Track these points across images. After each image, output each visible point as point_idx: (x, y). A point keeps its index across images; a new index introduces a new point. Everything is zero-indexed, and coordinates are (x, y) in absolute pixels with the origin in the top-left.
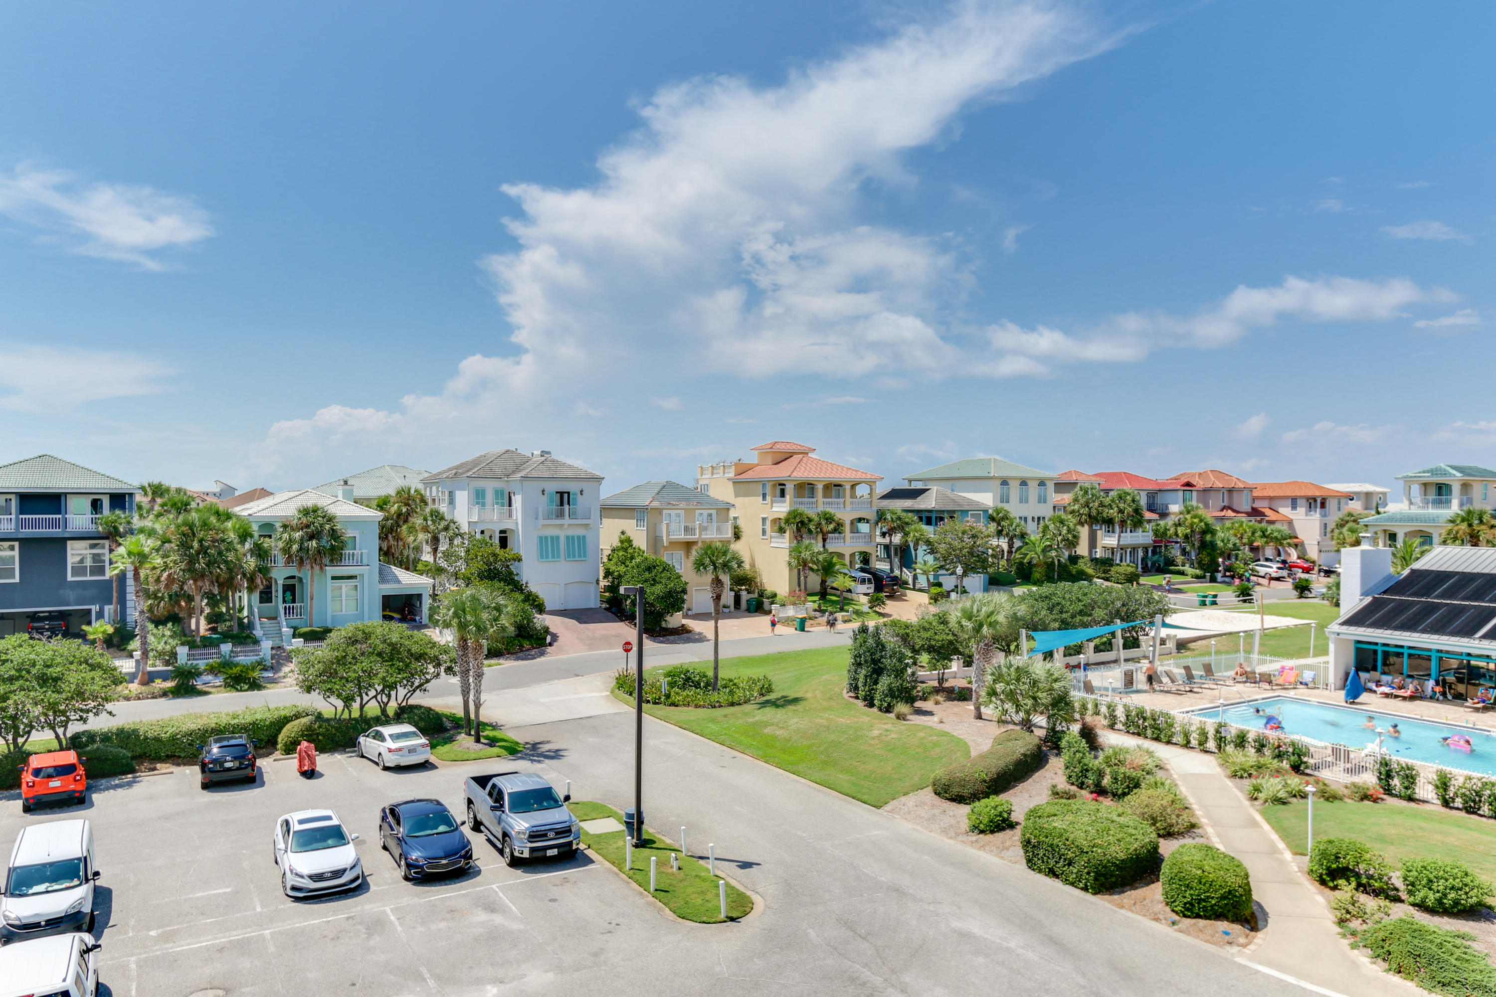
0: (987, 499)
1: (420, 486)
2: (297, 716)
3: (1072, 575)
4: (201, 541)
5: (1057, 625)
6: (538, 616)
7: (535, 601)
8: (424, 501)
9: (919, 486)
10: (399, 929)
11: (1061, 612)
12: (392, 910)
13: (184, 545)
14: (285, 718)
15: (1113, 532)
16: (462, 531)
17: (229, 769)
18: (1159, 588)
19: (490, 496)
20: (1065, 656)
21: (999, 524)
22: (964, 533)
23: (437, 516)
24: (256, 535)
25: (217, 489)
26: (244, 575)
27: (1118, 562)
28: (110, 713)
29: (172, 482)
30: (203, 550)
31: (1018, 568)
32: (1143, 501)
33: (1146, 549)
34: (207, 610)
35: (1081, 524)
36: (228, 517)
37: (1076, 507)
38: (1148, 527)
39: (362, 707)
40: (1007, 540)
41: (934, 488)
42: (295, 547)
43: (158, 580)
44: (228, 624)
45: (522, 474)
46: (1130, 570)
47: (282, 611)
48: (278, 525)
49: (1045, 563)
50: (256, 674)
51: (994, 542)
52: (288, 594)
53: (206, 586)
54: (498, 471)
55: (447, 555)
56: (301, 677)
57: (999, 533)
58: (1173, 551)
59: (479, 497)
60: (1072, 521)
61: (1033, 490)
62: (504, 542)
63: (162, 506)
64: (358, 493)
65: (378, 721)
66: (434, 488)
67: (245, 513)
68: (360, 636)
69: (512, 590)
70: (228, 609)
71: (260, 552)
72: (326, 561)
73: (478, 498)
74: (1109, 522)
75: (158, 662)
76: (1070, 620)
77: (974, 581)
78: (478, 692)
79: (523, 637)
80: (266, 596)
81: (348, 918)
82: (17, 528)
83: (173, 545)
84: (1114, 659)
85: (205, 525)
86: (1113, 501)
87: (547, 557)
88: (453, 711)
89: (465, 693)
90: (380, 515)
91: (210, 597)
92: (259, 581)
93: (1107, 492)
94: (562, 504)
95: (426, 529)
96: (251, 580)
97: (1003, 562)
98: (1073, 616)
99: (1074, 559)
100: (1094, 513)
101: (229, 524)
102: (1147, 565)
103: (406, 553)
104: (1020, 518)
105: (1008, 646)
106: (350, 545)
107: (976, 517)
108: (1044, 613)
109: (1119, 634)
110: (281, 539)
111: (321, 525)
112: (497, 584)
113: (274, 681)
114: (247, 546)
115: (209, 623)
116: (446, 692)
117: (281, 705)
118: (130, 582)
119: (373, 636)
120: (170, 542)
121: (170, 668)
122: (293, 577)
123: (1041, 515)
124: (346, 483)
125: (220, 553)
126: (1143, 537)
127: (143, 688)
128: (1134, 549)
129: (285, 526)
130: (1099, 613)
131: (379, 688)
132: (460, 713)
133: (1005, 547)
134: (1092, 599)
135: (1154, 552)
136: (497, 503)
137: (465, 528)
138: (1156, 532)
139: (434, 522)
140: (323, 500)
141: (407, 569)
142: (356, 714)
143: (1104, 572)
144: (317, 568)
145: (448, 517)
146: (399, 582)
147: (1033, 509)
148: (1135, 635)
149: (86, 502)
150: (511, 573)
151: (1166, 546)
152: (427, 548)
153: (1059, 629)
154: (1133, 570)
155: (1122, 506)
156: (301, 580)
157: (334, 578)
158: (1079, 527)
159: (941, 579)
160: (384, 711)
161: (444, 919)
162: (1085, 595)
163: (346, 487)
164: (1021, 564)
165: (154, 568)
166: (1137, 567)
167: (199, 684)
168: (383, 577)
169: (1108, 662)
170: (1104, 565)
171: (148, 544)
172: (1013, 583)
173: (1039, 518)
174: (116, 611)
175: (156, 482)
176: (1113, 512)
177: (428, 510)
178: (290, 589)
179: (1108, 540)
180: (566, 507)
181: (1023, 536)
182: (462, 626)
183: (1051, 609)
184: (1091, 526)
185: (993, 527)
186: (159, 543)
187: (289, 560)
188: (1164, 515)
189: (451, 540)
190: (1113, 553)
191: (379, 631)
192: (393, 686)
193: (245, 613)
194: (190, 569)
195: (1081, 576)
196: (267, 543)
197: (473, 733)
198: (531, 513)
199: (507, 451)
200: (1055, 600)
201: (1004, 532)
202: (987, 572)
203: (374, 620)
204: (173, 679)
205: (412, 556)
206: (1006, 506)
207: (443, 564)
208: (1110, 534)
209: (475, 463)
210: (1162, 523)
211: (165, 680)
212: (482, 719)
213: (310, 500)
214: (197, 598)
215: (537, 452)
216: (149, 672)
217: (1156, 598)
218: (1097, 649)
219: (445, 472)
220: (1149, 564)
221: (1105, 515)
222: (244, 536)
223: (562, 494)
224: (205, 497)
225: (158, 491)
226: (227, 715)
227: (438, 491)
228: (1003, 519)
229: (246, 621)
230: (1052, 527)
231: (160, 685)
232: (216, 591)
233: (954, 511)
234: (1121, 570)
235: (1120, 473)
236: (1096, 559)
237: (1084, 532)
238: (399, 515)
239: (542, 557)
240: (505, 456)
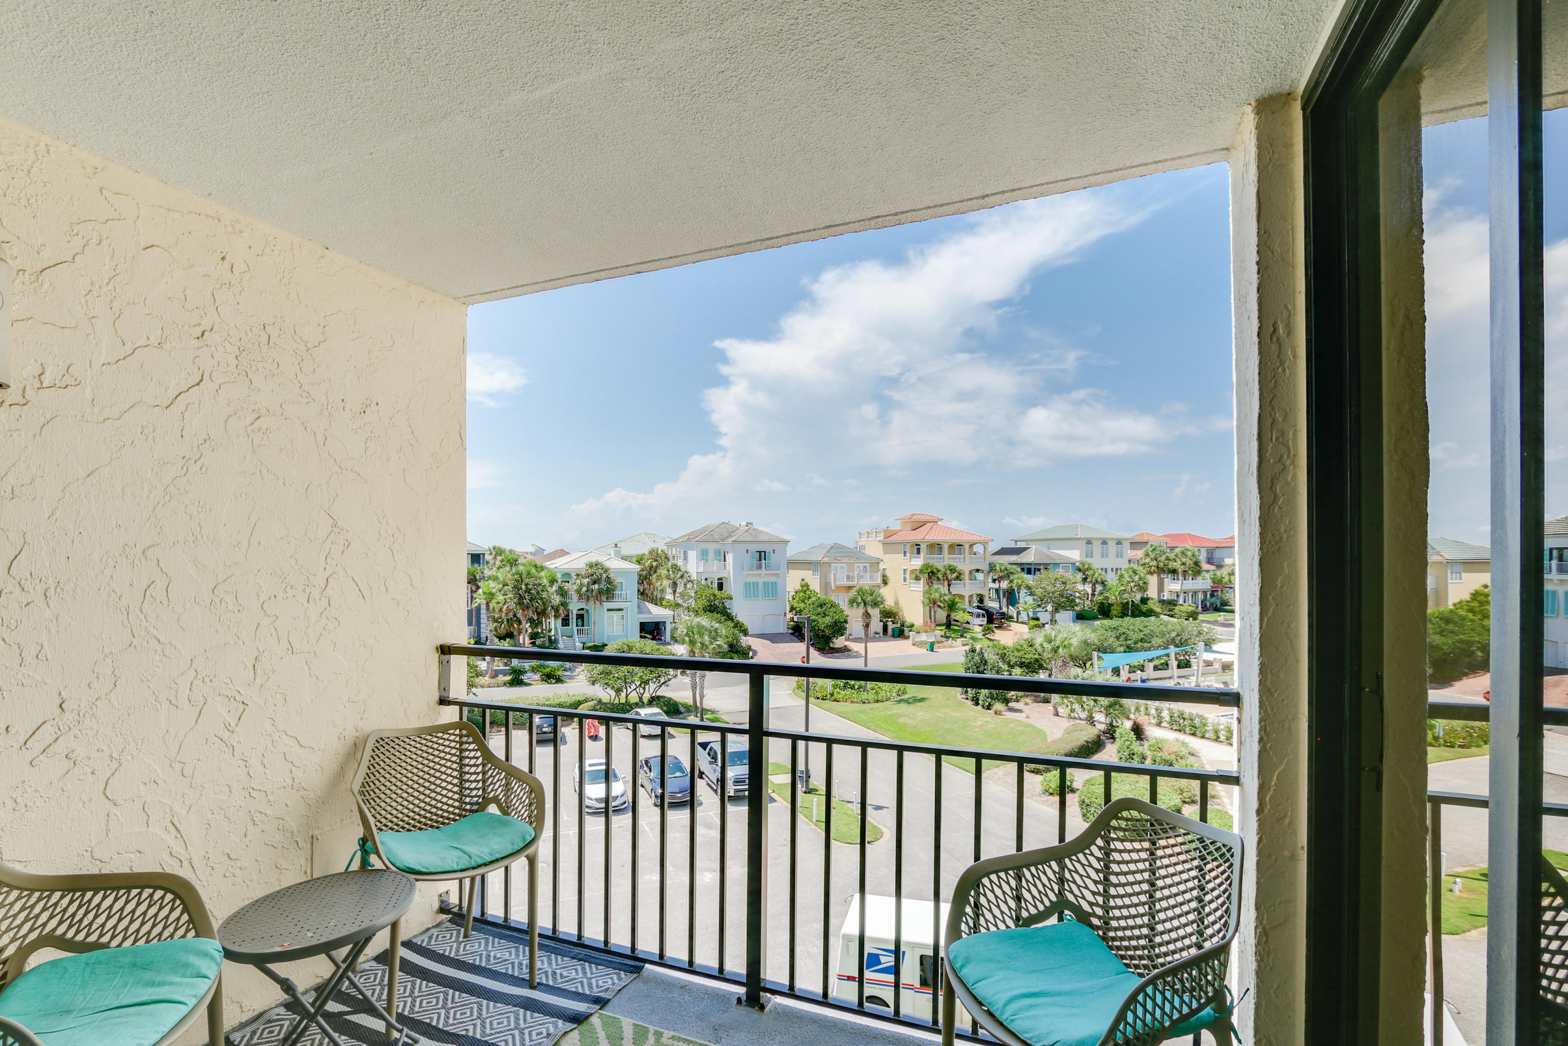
0: (1075, 555)
1: (665, 548)
2: (586, 701)
3: (1143, 613)
4: (526, 585)
5: (1122, 649)
6: (744, 638)
7: (741, 627)
8: (667, 558)
9: (1023, 545)
10: (651, 835)
11: (1126, 640)
12: (646, 824)
13: (516, 588)
14: (579, 701)
15: (1178, 580)
16: (692, 579)
17: (545, 733)
18: (1215, 623)
19: (711, 555)
20: (1130, 672)
21: (1084, 574)
22: (1056, 579)
23: (676, 568)
24: (560, 580)
25: (534, 551)
26: (552, 607)
27: (1181, 603)
28: (475, 694)
29: (506, 545)
30: (528, 591)
31: (1099, 607)
32: (1202, 557)
33: (1205, 593)
34: (530, 630)
35: (1151, 573)
36: (542, 568)
37: (1147, 561)
38: (1207, 576)
39: (627, 696)
40: (1091, 585)
41: (1034, 547)
42: (584, 589)
43: (501, 610)
44: (542, 639)
45: (733, 539)
46: (1191, 609)
47: (576, 632)
48: (573, 574)
49: (1122, 603)
50: (560, 673)
51: (1080, 587)
52: (580, 620)
53: (530, 614)
54: (717, 537)
55: (682, 595)
56: (589, 675)
57: (1085, 580)
58: (1227, 595)
59: (704, 555)
60: (1142, 571)
61: (1112, 547)
62: (720, 586)
63: (501, 561)
64: (625, 552)
65: (637, 705)
66: (674, 549)
67: (553, 566)
68: (626, 648)
69: (726, 620)
70: (542, 630)
71: (562, 592)
72: (604, 598)
73: (703, 556)
74: (1174, 572)
75: (500, 664)
76: (1133, 646)
77: (1065, 616)
78: (702, 688)
79: (733, 652)
80: (566, 622)
81: (620, 827)
83: (510, 587)
84: (1169, 676)
85: (529, 574)
86: (1176, 556)
87: (750, 597)
88: (686, 701)
89: (694, 688)
90: (638, 567)
91: (531, 620)
92: (561, 611)
93: (1172, 549)
94: (760, 560)
95: (668, 577)
96: (557, 611)
97: (1088, 603)
98: (1136, 643)
99: (1144, 601)
100: (1161, 565)
101: (543, 574)
102: (1206, 605)
103: (655, 593)
104: (1102, 569)
105: (1085, 664)
106: (619, 588)
107: (1066, 568)
108: (1112, 640)
109: (1173, 656)
110: (575, 583)
111: (601, 574)
112: (716, 615)
113: (571, 678)
114: (554, 588)
115: (531, 639)
116: (681, 688)
117: (576, 693)
118: (483, 611)
119: (634, 649)
120: (507, 585)
121: (508, 668)
122: (582, 609)
123: (1119, 567)
124: (616, 545)
125: (538, 593)
126: (1203, 583)
127: (492, 680)
128: (1195, 593)
129: (578, 575)
130: (1156, 641)
131: (638, 684)
132: (691, 702)
133: (1090, 591)
134: (1152, 631)
135: (1212, 596)
136: (716, 559)
137: (694, 577)
138: (1213, 580)
139: (674, 572)
140: (602, 559)
141: (656, 604)
142: (623, 701)
143: (1169, 611)
144: (598, 603)
145: (683, 569)
146: (651, 613)
147: (1111, 562)
148: (1188, 658)
150: (725, 608)
151: (1222, 591)
152: (669, 590)
153: (1125, 652)
154: (1193, 609)
155: (1184, 560)
156: (587, 611)
157: (608, 610)
158: (1149, 577)
159: (1039, 615)
160: (641, 699)
161: (678, 831)
162: (1146, 627)
163: (616, 549)
164: (1102, 603)
165: (498, 603)
166: (1197, 607)
167: (525, 678)
168: (640, 610)
169: (1165, 678)
170: (1170, 605)
171: (493, 586)
172: (1095, 618)
173: (1117, 569)
174: (475, 630)
175: (497, 545)
176: (1176, 565)
177: (670, 564)
178: (580, 617)
179: (1173, 586)
180: (763, 561)
181: (1103, 583)
182: (692, 643)
183: (1118, 638)
184: (1159, 575)
185: (1080, 576)
186: (501, 586)
187: (580, 597)
188: (1220, 567)
189: (685, 585)
190: (1178, 596)
191: (638, 645)
192: (646, 682)
193: (553, 633)
194: (520, 603)
195: (1150, 613)
196: (566, 586)
197: (699, 715)
198: (739, 566)
199: (723, 523)
200: (1122, 630)
201: (1089, 580)
202: (1074, 610)
203: (634, 636)
204: (510, 674)
205: (659, 596)
206: (1089, 560)
207: (680, 601)
208: (1175, 581)
209: (702, 531)
210: (1218, 573)
211: (505, 675)
212: (704, 707)
213: (593, 558)
214: (524, 622)
215: (743, 523)
216: (495, 670)
217: (1206, 630)
218: (1156, 668)
219: (681, 537)
220: (1208, 605)
221: (1170, 567)
222: (553, 581)
223: (760, 552)
224: (529, 556)
225: (498, 552)
226: (544, 698)
227: (676, 551)
228: (1088, 569)
229: (553, 638)
230: (1126, 576)
231: (502, 678)
232: (535, 618)
233: (1048, 564)
234: (1183, 609)
235: (1184, 534)
236: (1164, 601)
237: (1153, 580)
238: (651, 567)
239: (746, 597)
240: (722, 526)
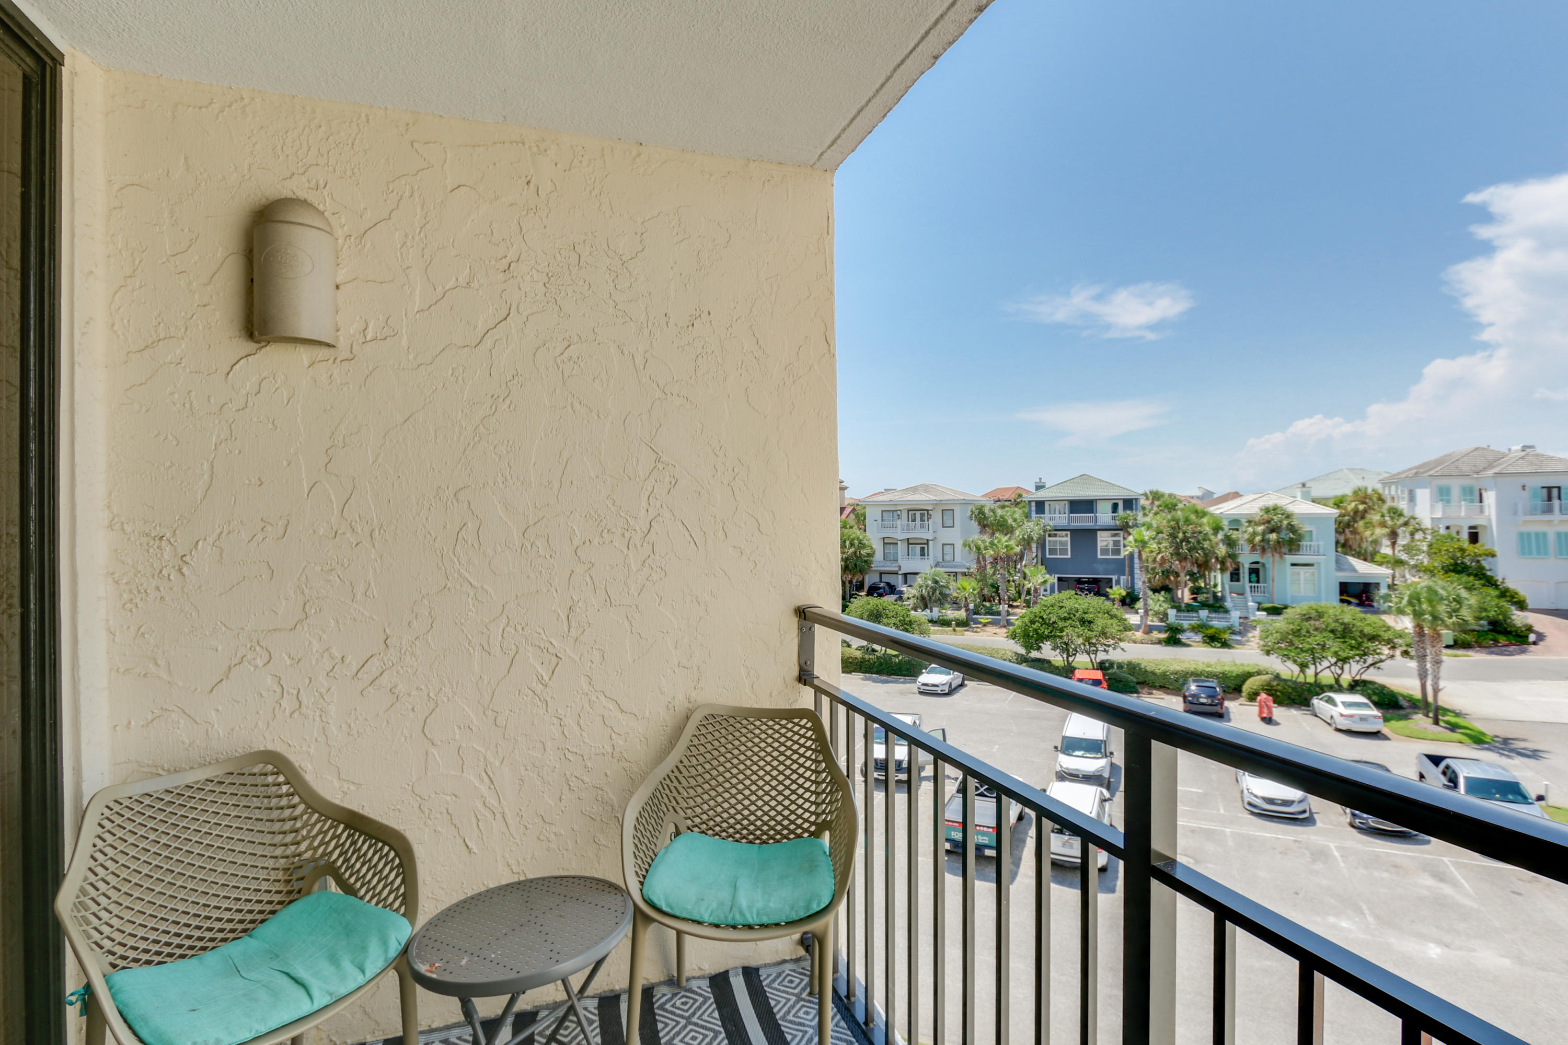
1: (1379, 487)
2: (1259, 673)
4: (1184, 533)
6: (1519, 613)
7: (1513, 597)
8: (1381, 499)
10: (1342, 864)
12: (1336, 847)
13: (1173, 536)
14: (1249, 673)
16: (1423, 527)
17: (1203, 704)
19: (1456, 493)
23: (1395, 513)
24: (1226, 528)
25: (1199, 493)
26: (1217, 558)
28: (1123, 649)
29: (1165, 490)
30: (1186, 539)
34: (1190, 584)
36: (1204, 514)
39: (1316, 674)
42: (1258, 538)
43: (1154, 561)
44: (1205, 595)
45: (1496, 470)
47: (1248, 589)
48: (1243, 521)
50: (1227, 636)
52: (1253, 576)
53: (1188, 566)
54: (1466, 469)
55: (1408, 549)
56: (1262, 643)
59: (1443, 494)
62: (1474, 537)
63: (1159, 506)
64: (1315, 493)
65: (1331, 688)
66: (1393, 488)
67: (1218, 512)
68: (1314, 614)
69: (1484, 585)
70: (1206, 584)
71: (1230, 542)
72: (1285, 550)
73: (1441, 495)
75: (1155, 619)
78: (1436, 678)
79: (1499, 633)
80: (1235, 576)
81: (1295, 841)
82: (1069, 523)
83: (1164, 535)
85: (1187, 521)
87: (1530, 553)
88: (1411, 693)
89: (1423, 676)
90: (1335, 512)
91: (1191, 574)
92: (1228, 564)
94: (1550, 498)
95: (1383, 525)
96: (1223, 563)
101: (1205, 520)
103: (1364, 545)
106: (1307, 537)
110: (1246, 532)
111: (1281, 522)
112: (1465, 578)
113: (1239, 643)
114: (1220, 536)
115: (1193, 594)
116: (1404, 673)
117: (1246, 662)
118: (1136, 561)
119: (1326, 615)
120: (1162, 533)
121: (1163, 624)
122: (1257, 563)
124: (1304, 485)
125: (1199, 542)
127: (1146, 636)
129: (1249, 522)
131: (1333, 660)
132: (1418, 695)
136: (1465, 500)
137: (1427, 524)
139: (1392, 518)
140: (1283, 501)
141: (1365, 560)
142: (1311, 679)
144: (1277, 556)
145: (1406, 512)
146: (1355, 571)
149: (1108, 506)
150: (1482, 568)
152: (1386, 542)
156: (1264, 565)
157: (1293, 565)
160: (1337, 681)
161: (1387, 871)
163: (1304, 489)
165: (1152, 552)
167: (1183, 637)
168: (1339, 566)
171: (1147, 534)
174: (1128, 580)
175: (1155, 489)
177: (1385, 508)
178: (1255, 572)
180: (1556, 502)
182: (1417, 615)
186: (1155, 533)
187: (1253, 548)
189: (1412, 534)
191: (1331, 612)
192: (1345, 660)
193: (1219, 588)
194: (1177, 554)
196: (1235, 535)
197: (1431, 715)
198: (1507, 509)
199: (1477, 449)
203: (1331, 603)
204: (1166, 632)
205: (1370, 549)
207: (1404, 557)
209: (1438, 462)
211: (1160, 632)
212: (1440, 703)
213: (1270, 501)
214: (1182, 575)
215: (1516, 447)
216: (1150, 626)
219: (1404, 472)
222: (1217, 529)
223: (1549, 489)
224: (1191, 500)
225: (1156, 496)
226: (1203, 663)
227: (1397, 491)
229: (1219, 594)
231: (1156, 635)
232: (1195, 570)
238: (1356, 512)
239: (1523, 553)
240: (1475, 453)
